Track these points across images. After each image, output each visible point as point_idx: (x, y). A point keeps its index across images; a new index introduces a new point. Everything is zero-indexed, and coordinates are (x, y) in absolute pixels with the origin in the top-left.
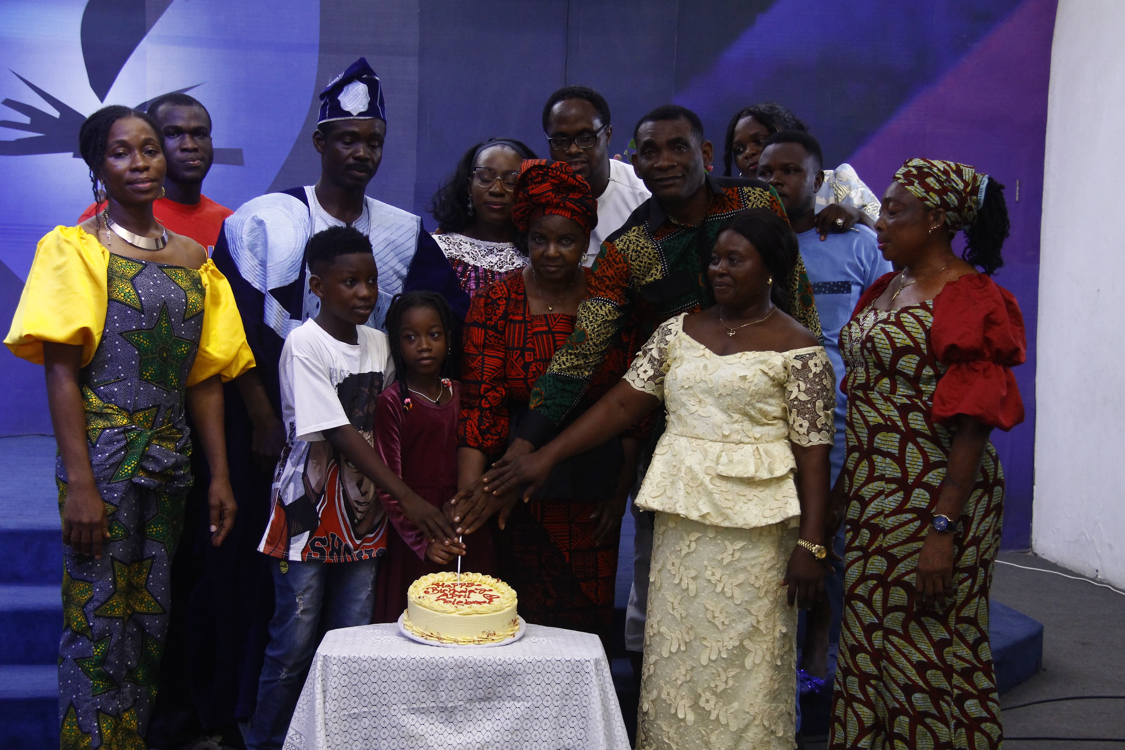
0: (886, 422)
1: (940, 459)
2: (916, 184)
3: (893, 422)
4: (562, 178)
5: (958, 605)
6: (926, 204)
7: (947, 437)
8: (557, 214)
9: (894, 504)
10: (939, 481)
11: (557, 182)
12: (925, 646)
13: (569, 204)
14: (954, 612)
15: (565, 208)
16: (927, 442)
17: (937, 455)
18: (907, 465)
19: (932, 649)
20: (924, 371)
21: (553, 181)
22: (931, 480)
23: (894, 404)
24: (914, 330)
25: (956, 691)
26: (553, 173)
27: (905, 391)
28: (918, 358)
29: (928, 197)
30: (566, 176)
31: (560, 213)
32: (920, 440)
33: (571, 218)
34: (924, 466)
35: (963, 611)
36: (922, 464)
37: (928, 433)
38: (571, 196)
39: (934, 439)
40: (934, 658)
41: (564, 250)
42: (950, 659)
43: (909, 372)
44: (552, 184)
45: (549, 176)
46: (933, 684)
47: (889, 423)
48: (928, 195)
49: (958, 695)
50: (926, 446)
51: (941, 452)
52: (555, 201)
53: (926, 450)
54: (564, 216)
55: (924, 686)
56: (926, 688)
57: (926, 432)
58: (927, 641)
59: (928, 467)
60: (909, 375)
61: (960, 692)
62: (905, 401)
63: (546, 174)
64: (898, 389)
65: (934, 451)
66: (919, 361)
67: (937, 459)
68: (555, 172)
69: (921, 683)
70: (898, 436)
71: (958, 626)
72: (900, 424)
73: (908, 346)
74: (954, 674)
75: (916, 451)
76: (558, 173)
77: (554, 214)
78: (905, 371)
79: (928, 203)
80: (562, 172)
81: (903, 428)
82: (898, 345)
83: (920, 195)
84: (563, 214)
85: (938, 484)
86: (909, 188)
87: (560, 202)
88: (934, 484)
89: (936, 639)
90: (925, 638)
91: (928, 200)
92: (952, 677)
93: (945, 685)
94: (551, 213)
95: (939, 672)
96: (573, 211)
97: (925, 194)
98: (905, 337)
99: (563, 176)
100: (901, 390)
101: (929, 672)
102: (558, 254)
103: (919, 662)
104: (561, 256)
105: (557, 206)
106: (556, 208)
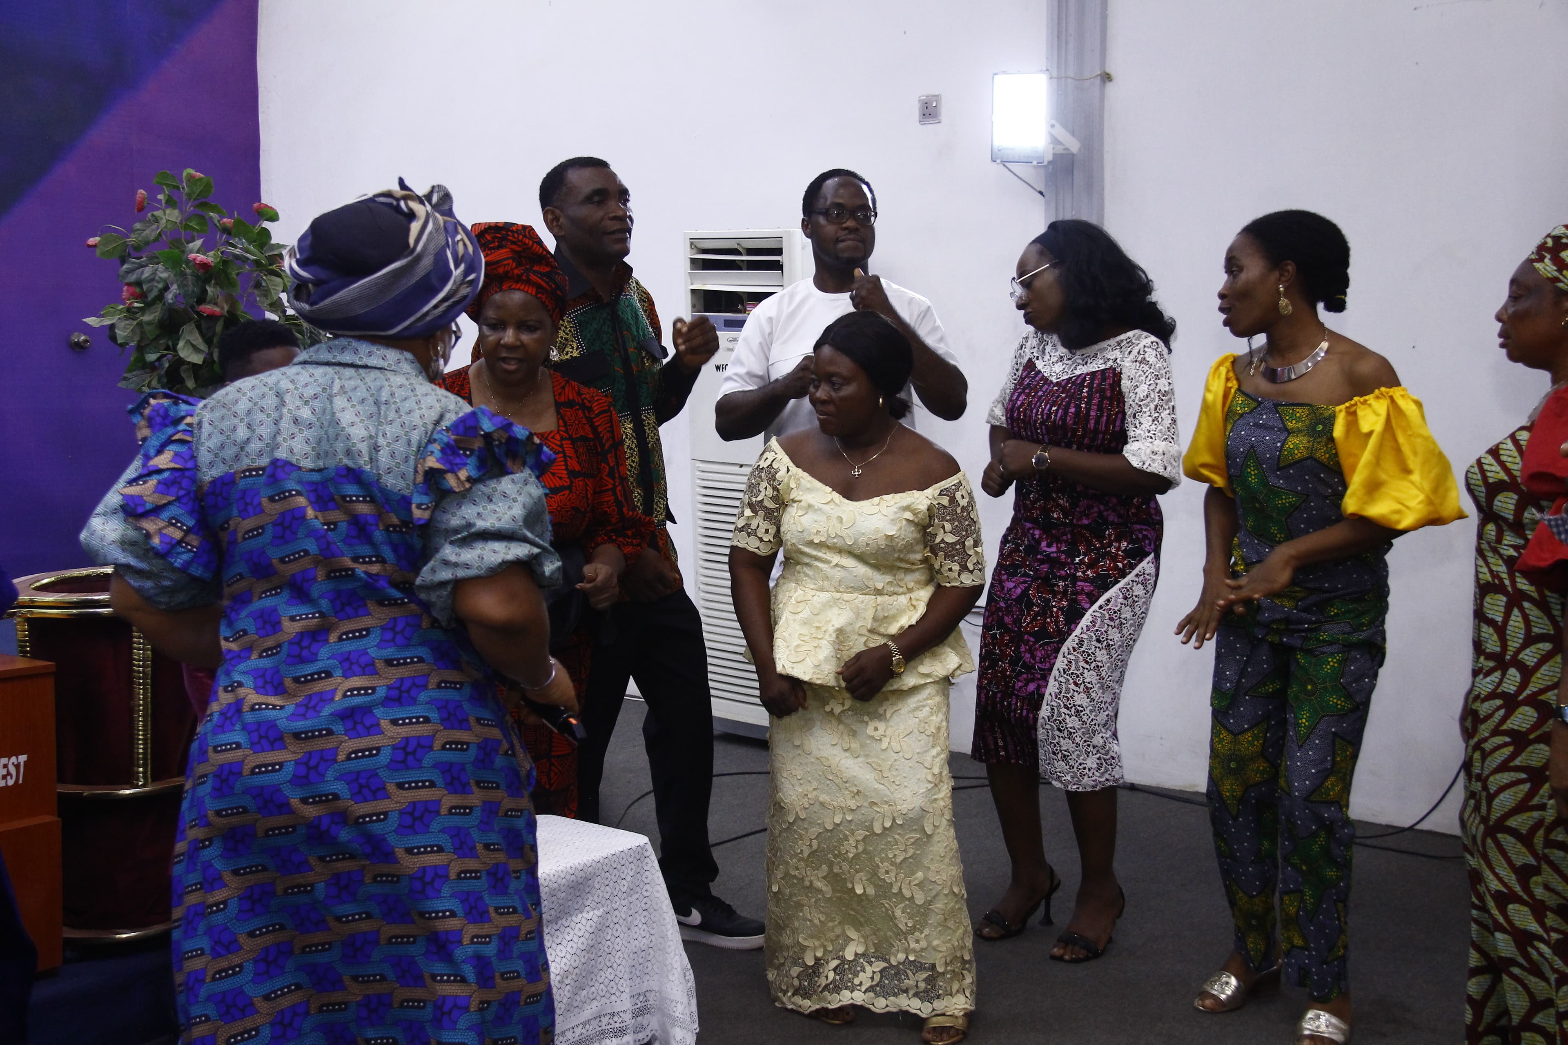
0: (1493, 580)
1: (1545, 631)
2: (1547, 260)
3: (1501, 580)
4: (525, 244)
5: (1546, 824)
6: (1557, 287)
7: (1559, 602)
8: (519, 289)
9: (1490, 686)
10: (1535, 660)
11: (518, 249)
12: (1504, 872)
13: (533, 277)
14: (1541, 832)
15: (528, 282)
16: (1534, 608)
17: (1542, 626)
18: (1508, 637)
19: (1514, 876)
20: (1526, 515)
21: (514, 247)
22: (1526, 658)
23: (1501, 556)
24: (1510, 459)
25: (1554, 936)
26: (514, 237)
27: (1513, 539)
28: (1516, 497)
29: (1561, 277)
30: (531, 243)
31: (522, 288)
32: (1526, 605)
33: (536, 296)
34: (1525, 640)
35: (1554, 833)
36: (1522, 636)
37: (1535, 595)
38: (536, 268)
39: (1543, 605)
40: (1518, 888)
41: (526, 338)
42: (1539, 892)
43: (1507, 516)
44: (512, 250)
45: (508, 240)
46: (1517, 923)
47: (1496, 581)
48: (1561, 274)
49: (1558, 940)
50: (1531, 613)
51: (1548, 622)
52: (516, 272)
53: (1531, 618)
54: (527, 292)
55: (1505, 924)
56: (1508, 928)
57: (1533, 594)
58: (1506, 866)
59: (1530, 640)
60: (1508, 519)
61: (1560, 936)
62: (1512, 552)
63: (503, 239)
64: (1505, 537)
65: (1540, 621)
66: (1518, 501)
67: (1541, 631)
68: (516, 235)
69: (1501, 920)
70: (1505, 599)
71: (1546, 851)
72: (1507, 582)
73: (1502, 481)
74: (1548, 913)
75: (1520, 619)
76: (521, 237)
77: (514, 289)
78: (1502, 514)
79: (1561, 285)
80: (525, 236)
81: (1510, 589)
82: (1491, 480)
83: (1549, 275)
84: (526, 289)
85: (1532, 664)
86: (1537, 265)
87: (522, 274)
88: (1528, 663)
89: (1518, 864)
90: (1503, 862)
91: (1562, 281)
92: (1546, 916)
93: (1534, 927)
94: (510, 289)
95: (1526, 909)
96: (538, 287)
97: (1556, 274)
98: (1498, 469)
99: (527, 241)
100: (1508, 538)
101: (1510, 906)
102: (518, 343)
103: (1497, 891)
104: (523, 345)
105: (518, 279)
106: (517, 282)
